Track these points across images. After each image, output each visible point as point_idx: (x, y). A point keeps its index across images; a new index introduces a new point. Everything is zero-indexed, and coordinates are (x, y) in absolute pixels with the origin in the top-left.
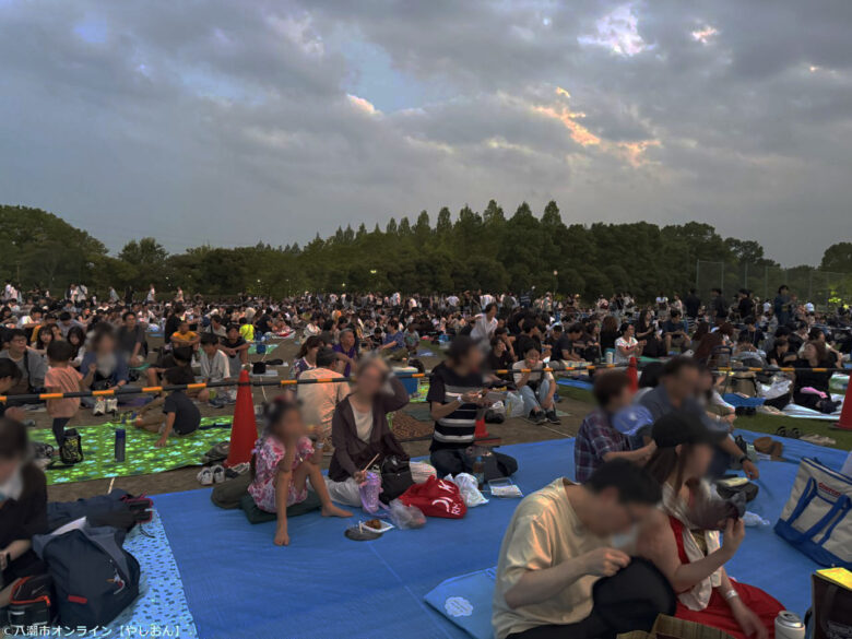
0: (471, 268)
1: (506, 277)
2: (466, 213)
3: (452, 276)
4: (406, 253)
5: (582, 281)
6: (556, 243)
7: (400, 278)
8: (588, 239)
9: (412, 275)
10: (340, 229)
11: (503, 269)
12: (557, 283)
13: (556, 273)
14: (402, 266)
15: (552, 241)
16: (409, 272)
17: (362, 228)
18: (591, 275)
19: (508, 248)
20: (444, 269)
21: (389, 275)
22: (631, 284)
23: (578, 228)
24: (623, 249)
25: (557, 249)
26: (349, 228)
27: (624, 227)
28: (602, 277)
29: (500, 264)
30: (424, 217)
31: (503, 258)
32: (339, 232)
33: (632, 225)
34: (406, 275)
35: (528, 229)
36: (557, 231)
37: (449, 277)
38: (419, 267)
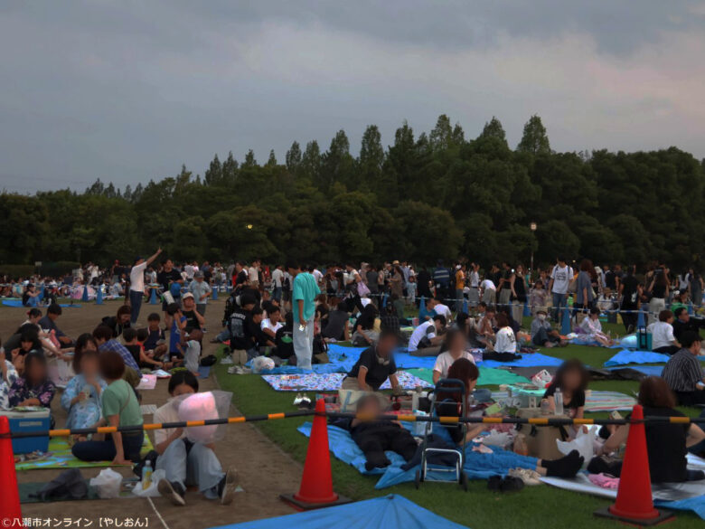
0: (401, 219)
1: (457, 233)
2: (404, 134)
3: (370, 233)
4: (303, 196)
5: (574, 239)
6: (536, 180)
7: (288, 236)
8: (586, 175)
9: (307, 232)
10: (216, 159)
11: (452, 221)
12: (536, 243)
13: (534, 227)
14: (291, 218)
15: (527, 178)
16: (302, 227)
17: (250, 157)
18: (587, 230)
19: (460, 189)
20: (358, 221)
21: (271, 233)
22: (650, 243)
23: (570, 158)
24: (639, 190)
25: (535, 191)
26: (230, 158)
27: (640, 156)
28: (606, 233)
29: (447, 213)
30: (341, 140)
31: (453, 204)
32: (215, 165)
33: (653, 154)
34: (298, 231)
35: (489, 160)
36: (538, 163)
37: (365, 234)
38: (319, 220)
